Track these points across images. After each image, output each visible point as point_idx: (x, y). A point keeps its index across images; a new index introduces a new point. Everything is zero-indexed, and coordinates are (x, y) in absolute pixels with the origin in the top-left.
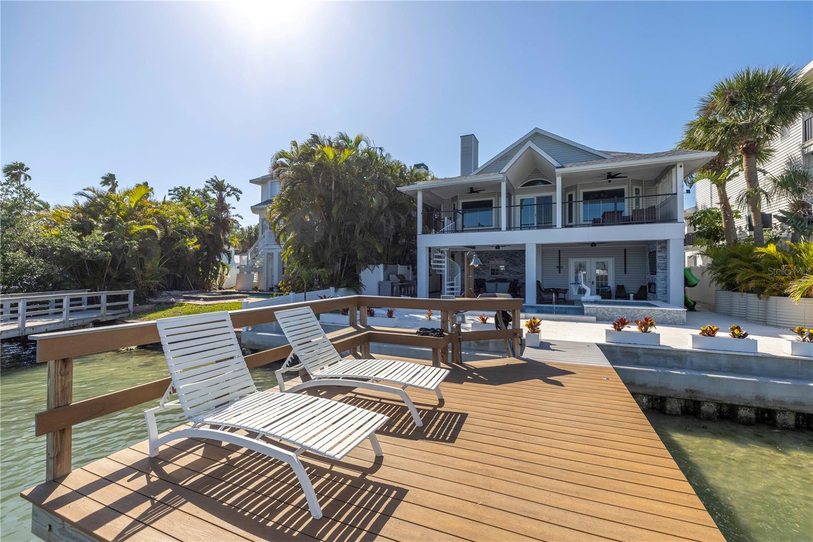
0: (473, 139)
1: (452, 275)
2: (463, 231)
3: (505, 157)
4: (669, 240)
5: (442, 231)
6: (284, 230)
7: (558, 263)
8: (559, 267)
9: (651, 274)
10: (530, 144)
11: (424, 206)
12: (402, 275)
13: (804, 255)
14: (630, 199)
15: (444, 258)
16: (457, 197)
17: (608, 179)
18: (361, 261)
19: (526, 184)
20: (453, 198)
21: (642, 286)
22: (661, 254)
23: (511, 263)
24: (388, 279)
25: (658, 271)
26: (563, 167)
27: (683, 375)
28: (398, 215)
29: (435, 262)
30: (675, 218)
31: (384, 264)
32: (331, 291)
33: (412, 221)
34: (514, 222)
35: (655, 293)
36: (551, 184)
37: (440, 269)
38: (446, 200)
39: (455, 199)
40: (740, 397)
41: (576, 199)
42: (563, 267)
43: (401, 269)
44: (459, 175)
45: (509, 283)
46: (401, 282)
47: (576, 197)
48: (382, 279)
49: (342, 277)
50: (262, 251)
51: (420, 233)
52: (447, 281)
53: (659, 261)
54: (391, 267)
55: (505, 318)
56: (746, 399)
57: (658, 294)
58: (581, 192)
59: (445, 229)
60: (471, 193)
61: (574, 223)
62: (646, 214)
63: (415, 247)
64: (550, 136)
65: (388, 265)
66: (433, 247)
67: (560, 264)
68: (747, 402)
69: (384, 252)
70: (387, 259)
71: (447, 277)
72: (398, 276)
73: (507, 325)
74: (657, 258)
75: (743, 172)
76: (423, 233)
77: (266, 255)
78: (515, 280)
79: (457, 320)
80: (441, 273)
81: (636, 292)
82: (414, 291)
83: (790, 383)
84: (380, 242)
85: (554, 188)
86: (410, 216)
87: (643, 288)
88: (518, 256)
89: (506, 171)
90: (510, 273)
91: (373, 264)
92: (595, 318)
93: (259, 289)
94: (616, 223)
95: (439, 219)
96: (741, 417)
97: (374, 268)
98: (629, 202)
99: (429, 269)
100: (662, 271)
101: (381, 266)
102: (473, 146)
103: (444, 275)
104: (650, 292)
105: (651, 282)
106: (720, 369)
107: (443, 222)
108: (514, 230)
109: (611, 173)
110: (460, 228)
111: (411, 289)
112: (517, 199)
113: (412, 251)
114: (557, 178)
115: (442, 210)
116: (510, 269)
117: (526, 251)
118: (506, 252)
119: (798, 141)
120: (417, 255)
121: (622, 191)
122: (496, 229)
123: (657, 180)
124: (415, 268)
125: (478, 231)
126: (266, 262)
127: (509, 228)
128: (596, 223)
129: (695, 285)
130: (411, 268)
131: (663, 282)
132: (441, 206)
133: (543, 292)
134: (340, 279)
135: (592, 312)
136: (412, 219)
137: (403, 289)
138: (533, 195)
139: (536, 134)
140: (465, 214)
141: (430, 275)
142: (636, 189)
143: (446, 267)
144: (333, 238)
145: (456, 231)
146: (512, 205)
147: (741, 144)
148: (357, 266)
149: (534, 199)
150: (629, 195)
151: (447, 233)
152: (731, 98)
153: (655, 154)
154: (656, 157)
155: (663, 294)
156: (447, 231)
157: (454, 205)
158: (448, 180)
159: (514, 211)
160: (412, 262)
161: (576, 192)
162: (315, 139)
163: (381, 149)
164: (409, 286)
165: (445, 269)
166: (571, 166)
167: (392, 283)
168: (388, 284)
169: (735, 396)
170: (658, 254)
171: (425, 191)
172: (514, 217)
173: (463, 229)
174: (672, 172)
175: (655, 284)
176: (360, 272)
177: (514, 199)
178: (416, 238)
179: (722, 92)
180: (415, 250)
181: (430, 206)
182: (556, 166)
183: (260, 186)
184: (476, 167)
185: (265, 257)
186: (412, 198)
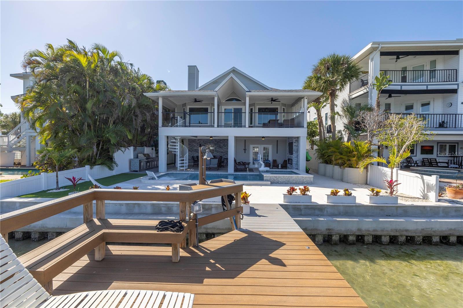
0: (196, 69)
1: (182, 154)
2: (190, 126)
3: (215, 82)
4: (300, 137)
5: (176, 126)
6: (40, 118)
7: (244, 147)
8: (245, 150)
9: (290, 154)
10: (232, 75)
11: (164, 108)
12: (148, 154)
13: (359, 148)
14: (281, 114)
15: (178, 143)
16: (186, 103)
17: (271, 101)
18: (114, 145)
19: (228, 100)
20: (184, 104)
21: (285, 160)
22: (295, 144)
23: (218, 146)
24: (137, 157)
25: (294, 153)
26: (250, 91)
27: (325, 220)
28: (145, 113)
29: (171, 145)
30: (303, 126)
31: (134, 147)
32: (87, 169)
33: (155, 117)
34: (221, 122)
35: (292, 164)
36: (241, 101)
37: (174, 150)
38: (178, 105)
39: (184, 105)
40: (351, 230)
41: (255, 111)
42: (247, 150)
43: (147, 150)
44: (187, 90)
45: (218, 159)
46: (147, 159)
47: (255, 110)
48: (132, 157)
49: (98, 157)
50: (24, 133)
51: (161, 126)
52: (179, 158)
53: (294, 148)
54: (139, 149)
55: (230, 199)
56: (354, 231)
57: (294, 165)
58: (257, 107)
59: (178, 124)
60: (195, 102)
61: (253, 125)
62: (290, 122)
63: (157, 134)
64: (241, 73)
65: (137, 147)
66: (169, 136)
67: (245, 148)
68: (354, 232)
69: (134, 138)
70: (136, 143)
71: (179, 155)
72: (145, 155)
73: (231, 203)
74: (293, 146)
75: (329, 104)
76: (163, 126)
77: (28, 138)
78: (220, 157)
79: (195, 210)
80: (175, 153)
81: (282, 163)
82: (157, 164)
83: (372, 220)
84: (130, 131)
85: (245, 104)
86: (154, 114)
87: (285, 161)
88: (222, 142)
89: (218, 90)
90: (217, 152)
91: (124, 147)
92: (270, 182)
93: (22, 164)
94: (276, 126)
95: (174, 117)
96: (350, 241)
97: (126, 150)
98: (280, 115)
99: (167, 150)
100: (296, 153)
101: (132, 148)
102: (196, 74)
103: (177, 154)
104: (288, 163)
105: (290, 158)
106: (340, 214)
107: (177, 120)
108: (221, 127)
109: (273, 98)
110: (187, 124)
111: (154, 163)
112: (223, 108)
113: (155, 137)
114: (247, 98)
115: (176, 112)
116: (217, 150)
117: (229, 140)
118: (215, 140)
119: (347, 93)
120: (158, 140)
121: (277, 109)
122: (210, 126)
123: (293, 105)
124: (157, 149)
125: (200, 126)
126: (28, 144)
127: (218, 126)
128: (265, 125)
129: (309, 160)
130: (154, 149)
131: (296, 159)
132: (175, 109)
133: (237, 164)
134: (95, 159)
135: (268, 179)
136: (155, 116)
137: (148, 164)
138: (232, 107)
139: (234, 70)
140: (191, 116)
141: (168, 153)
142: (283, 109)
143: (178, 149)
144: (89, 126)
145: (186, 126)
146: (220, 112)
147: (329, 91)
148: (110, 149)
149: (232, 109)
150: (280, 111)
151: (180, 127)
152: (328, 66)
153: (295, 90)
154: (296, 92)
155: (296, 165)
156: (180, 126)
157: (184, 109)
158: (181, 92)
159: (221, 115)
160: (155, 145)
161: (255, 107)
162: (72, 46)
163: (131, 65)
164: (152, 161)
165: (178, 150)
166: (255, 92)
167: (140, 160)
168: (137, 161)
169: (349, 230)
170: (294, 144)
171: (165, 98)
172: (221, 119)
173: (190, 125)
174: (301, 101)
175: (292, 160)
176: (114, 152)
177: (221, 109)
178: (158, 129)
179: (323, 62)
180: (157, 137)
181: (167, 108)
182: (246, 90)
183: (22, 81)
184: (197, 87)
185: (27, 138)
186: (155, 102)
